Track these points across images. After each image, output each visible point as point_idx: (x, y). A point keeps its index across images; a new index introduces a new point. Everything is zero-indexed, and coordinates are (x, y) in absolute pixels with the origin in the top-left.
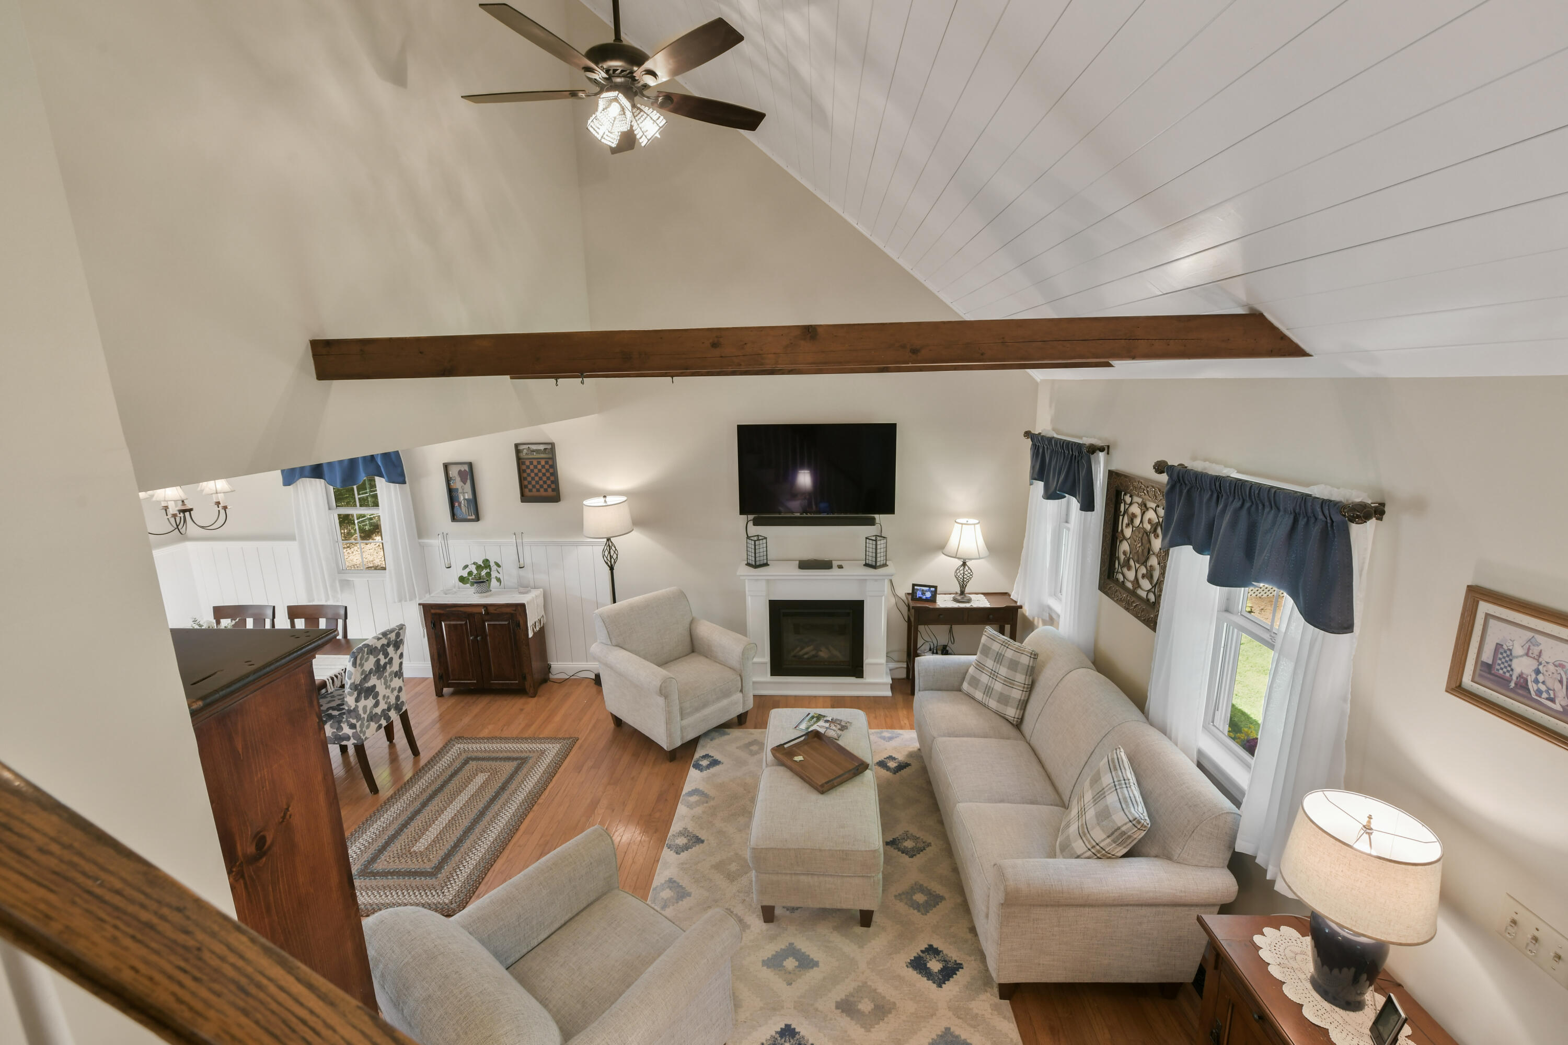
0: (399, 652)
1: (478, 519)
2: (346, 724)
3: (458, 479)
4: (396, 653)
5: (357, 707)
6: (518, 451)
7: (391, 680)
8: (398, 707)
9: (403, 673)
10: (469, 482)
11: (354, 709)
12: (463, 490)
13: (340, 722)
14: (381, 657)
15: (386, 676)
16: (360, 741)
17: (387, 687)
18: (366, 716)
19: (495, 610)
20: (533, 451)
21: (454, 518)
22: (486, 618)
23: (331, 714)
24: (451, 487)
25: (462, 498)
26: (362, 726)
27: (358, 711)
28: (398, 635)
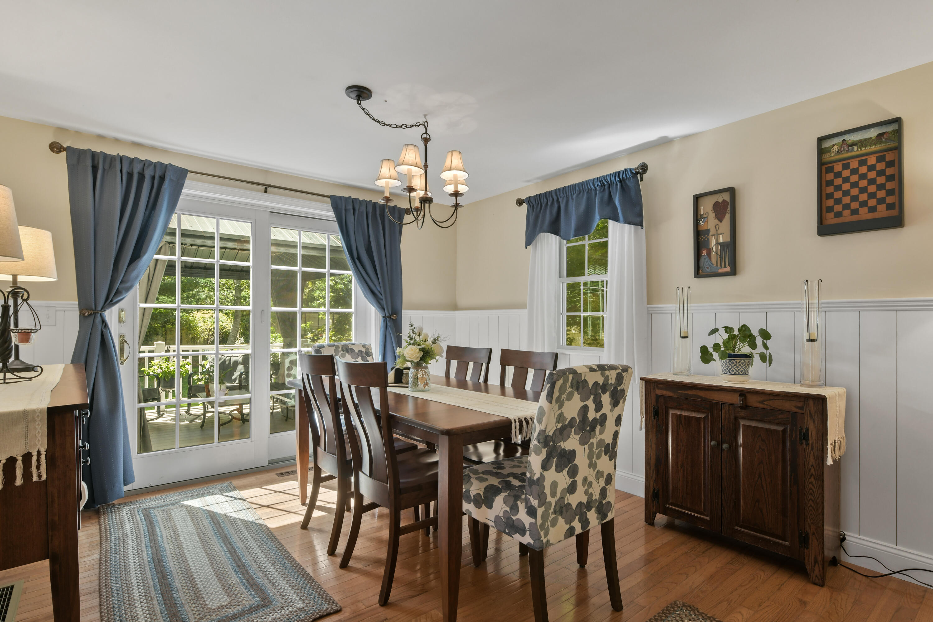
0: (617, 411)
1: (734, 272)
2: (524, 504)
3: (712, 215)
4: (612, 410)
5: (542, 477)
6: (821, 152)
7: (599, 457)
8: (603, 510)
9: (616, 452)
10: (728, 217)
11: (538, 479)
12: (717, 230)
13: (517, 498)
14: (590, 403)
15: (592, 443)
16: (538, 545)
17: (592, 465)
18: (553, 501)
19: (762, 402)
20: (854, 144)
21: (698, 272)
22: (742, 413)
23: (510, 482)
24: (700, 229)
25: (713, 242)
26: (545, 517)
27: (544, 487)
28: (620, 379)
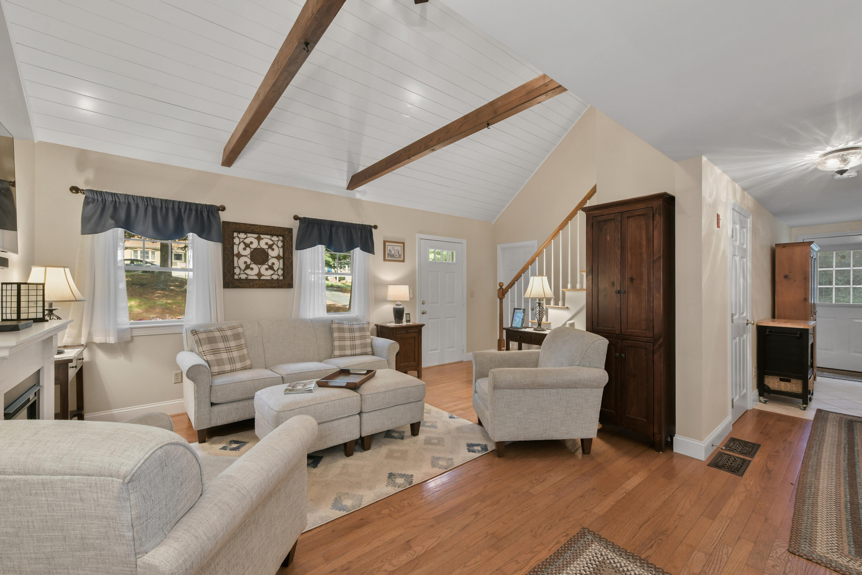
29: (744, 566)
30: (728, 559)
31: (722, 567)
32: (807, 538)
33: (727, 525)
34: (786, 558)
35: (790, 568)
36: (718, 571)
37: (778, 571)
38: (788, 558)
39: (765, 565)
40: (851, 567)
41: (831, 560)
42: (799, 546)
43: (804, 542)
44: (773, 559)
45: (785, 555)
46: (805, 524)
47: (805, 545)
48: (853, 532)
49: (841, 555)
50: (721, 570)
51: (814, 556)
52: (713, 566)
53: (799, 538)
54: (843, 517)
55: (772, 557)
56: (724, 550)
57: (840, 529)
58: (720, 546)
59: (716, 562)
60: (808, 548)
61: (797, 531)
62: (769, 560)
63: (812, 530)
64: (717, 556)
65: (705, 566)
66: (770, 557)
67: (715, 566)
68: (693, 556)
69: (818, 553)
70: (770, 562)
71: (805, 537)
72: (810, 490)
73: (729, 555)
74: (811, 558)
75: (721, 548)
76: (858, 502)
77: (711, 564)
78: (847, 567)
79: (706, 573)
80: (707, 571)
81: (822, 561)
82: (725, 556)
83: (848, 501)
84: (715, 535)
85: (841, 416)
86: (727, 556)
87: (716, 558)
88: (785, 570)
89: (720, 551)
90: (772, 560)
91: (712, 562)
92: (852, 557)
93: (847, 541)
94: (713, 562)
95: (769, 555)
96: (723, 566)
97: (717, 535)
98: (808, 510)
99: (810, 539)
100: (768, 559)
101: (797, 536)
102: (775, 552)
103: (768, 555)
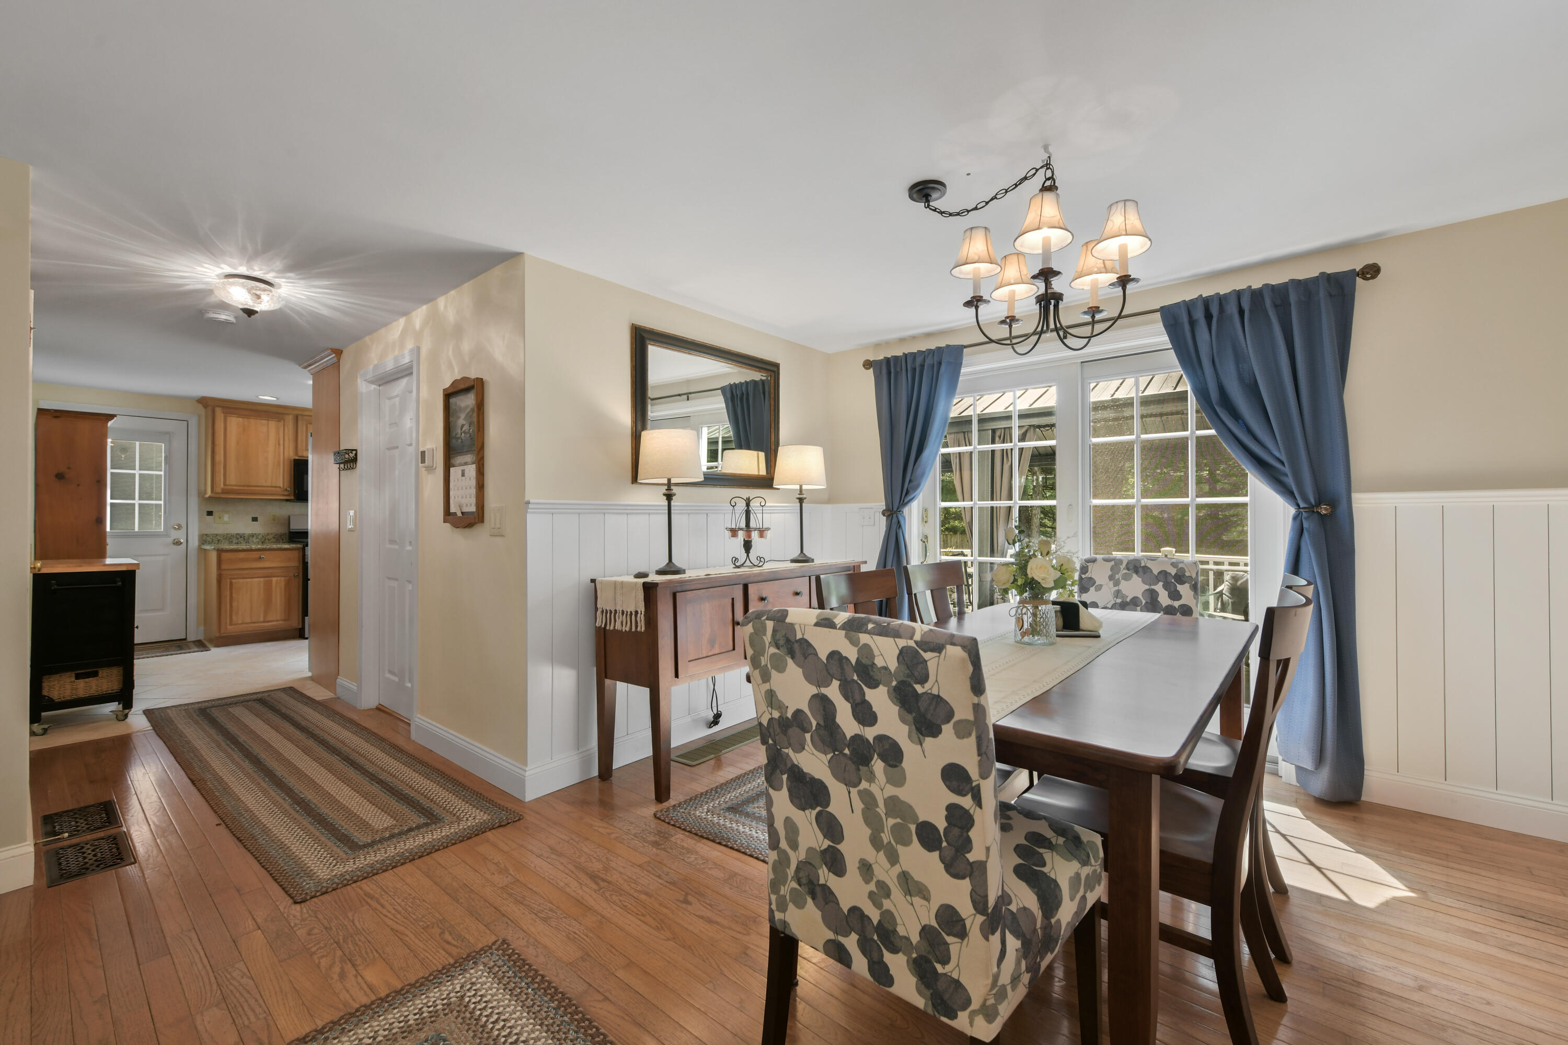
14: (836, 696)
29: (281, 966)
30: (254, 980)
31: (258, 996)
32: (299, 872)
33: (198, 942)
34: (310, 912)
35: (325, 918)
36: (261, 1006)
37: (319, 934)
38: (312, 911)
39: (300, 940)
40: (361, 866)
41: (341, 875)
42: (300, 888)
43: (300, 878)
44: (300, 926)
45: (305, 910)
46: (281, 860)
47: (305, 880)
48: (328, 831)
49: (343, 862)
50: (261, 1001)
51: (325, 885)
52: (246, 1008)
53: (292, 879)
54: (305, 823)
55: (296, 925)
56: (235, 974)
57: (315, 837)
58: (223, 975)
59: (243, 999)
60: (311, 882)
61: (281, 873)
62: (297, 932)
63: (295, 860)
64: (234, 991)
65: (236, 1020)
66: (294, 927)
67: (249, 1005)
68: (200, 1028)
69: (325, 879)
70: (301, 932)
71: (296, 873)
72: (244, 818)
73: (248, 973)
74: (324, 889)
75: (229, 976)
76: (302, 798)
77: (240, 1009)
78: (358, 869)
79: (248, 1027)
80: (246, 1023)
81: (335, 883)
82: (244, 981)
83: (292, 803)
84: (198, 970)
85: (183, 708)
86: (248, 978)
87: (237, 995)
88: (324, 926)
89: (231, 981)
90: (299, 928)
91: (238, 1005)
92: (352, 856)
93: (333, 845)
94: (240, 1003)
95: (290, 926)
96: (259, 994)
97: (200, 966)
98: (267, 841)
99: (302, 871)
100: (295, 932)
101: (287, 879)
102: (291, 917)
103: (290, 928)
